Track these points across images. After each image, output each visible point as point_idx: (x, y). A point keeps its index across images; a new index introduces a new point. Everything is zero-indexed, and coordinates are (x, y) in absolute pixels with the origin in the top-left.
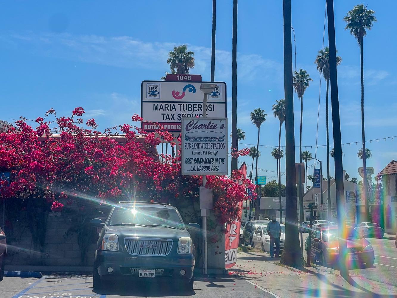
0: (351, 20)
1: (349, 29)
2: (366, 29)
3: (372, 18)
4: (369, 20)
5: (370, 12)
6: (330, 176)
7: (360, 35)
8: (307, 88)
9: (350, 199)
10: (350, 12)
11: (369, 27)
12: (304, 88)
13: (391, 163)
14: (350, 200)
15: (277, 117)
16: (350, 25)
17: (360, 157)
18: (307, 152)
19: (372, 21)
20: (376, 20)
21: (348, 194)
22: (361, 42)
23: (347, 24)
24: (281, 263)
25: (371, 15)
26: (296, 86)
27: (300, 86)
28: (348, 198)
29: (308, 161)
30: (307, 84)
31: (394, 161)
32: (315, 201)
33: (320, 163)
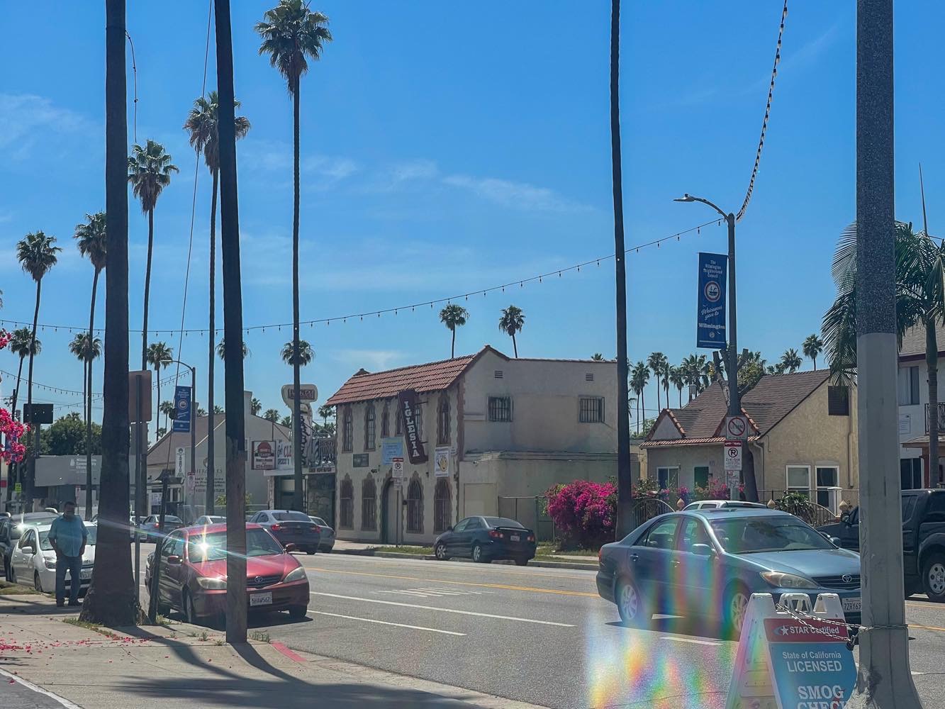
0: (273, 32)
1: (268, 54)
2: (308, 57)
3: (322, 33)
4: (315, 35)
5: (317, 18)
6: (215, 405)
7: (293, 69)
8: (165, 189)
9: (260, 460)
10: (270, 13)
11: (314, 52)
12: (158, 189)
13: (357, 375)
14: (261, 463)
15: (87, 255)
16: (269, 44)
17: (287, 360)
18: (160, 345)
19: (322, 41)
20: (330, 38)
21: (256, 448)
22: (294, 86)
23: (264, 41)
24: (81, 619)
25: (320, 25)
26: (136, 182)
27: (148, 182)
28: (255, 458)
29: (162, 366)
30: (165, 179)
31: (362, 372)
32: (177, 464)
33: (191, 372)
